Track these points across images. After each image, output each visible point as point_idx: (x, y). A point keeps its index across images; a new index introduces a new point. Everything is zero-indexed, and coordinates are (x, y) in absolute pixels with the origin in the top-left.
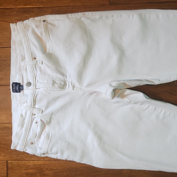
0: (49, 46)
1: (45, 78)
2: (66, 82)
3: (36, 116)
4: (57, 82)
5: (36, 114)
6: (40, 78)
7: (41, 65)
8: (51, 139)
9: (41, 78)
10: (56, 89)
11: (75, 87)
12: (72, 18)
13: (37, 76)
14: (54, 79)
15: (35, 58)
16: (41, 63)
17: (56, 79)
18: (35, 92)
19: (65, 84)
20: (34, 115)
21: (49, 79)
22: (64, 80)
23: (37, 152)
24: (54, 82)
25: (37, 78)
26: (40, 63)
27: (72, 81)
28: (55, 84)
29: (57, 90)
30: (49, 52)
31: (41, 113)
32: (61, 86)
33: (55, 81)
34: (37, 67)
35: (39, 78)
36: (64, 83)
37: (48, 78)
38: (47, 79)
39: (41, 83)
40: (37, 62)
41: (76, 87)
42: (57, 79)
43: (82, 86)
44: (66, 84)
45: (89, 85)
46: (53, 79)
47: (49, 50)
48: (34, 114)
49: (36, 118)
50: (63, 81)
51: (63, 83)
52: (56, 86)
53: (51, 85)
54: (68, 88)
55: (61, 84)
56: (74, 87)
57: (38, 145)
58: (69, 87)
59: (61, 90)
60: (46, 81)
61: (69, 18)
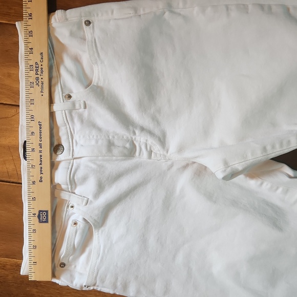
0: (99, 72)
1: (91, 137)
2: (135, 142)
3: (74, 210)
4: (116, 142)
5: (75, 206)
6: (82, 137)
7: (82, 110)
8: (102, 258)
9: (84, 137)
10: (114, 158)
11: (153, 153)
12: (145, 14)
13: (74, 133)
14: (111, 137)
15: (70, 97)
16: (82, 106)
17: (114, 137)
18: (71, 164)
19: (133, 146)
20: (72, 207)
21: (99, 137)
22: (130, 138)
23: (74, 283)
24: (110, 145)
25: (76, 137)
26: (80, 106)
27: (147, 141)
28: (112, 147)
29: (117, 160)
30: (97, 84)
31: (84, 203)
32: (126, 152)
33: (111, 142)
34: (73, 115)
35: (80, 137)
36: (130, 144)
37: (97, 136)
38: (95, 137)
39: (82, 146)
40: (74, 104)
41: (156, 154)
42: (116, 137)
43: (167, 152)
44: (135, 146)
45: (181, 149)
46: (109, 137)
47: (99, 79)
48: (71, 205)
49: (74, 213)
50: (128, 141)
51: (128, 145)
52: (116, 151)
53: (104, 151)
54: (140, 155)
55: (125, 147)
56: (150, 153)
57: (75, 267)
58: (140, 152)
59: (124, 160)
60: (93, 142)
61: (140, 15)
